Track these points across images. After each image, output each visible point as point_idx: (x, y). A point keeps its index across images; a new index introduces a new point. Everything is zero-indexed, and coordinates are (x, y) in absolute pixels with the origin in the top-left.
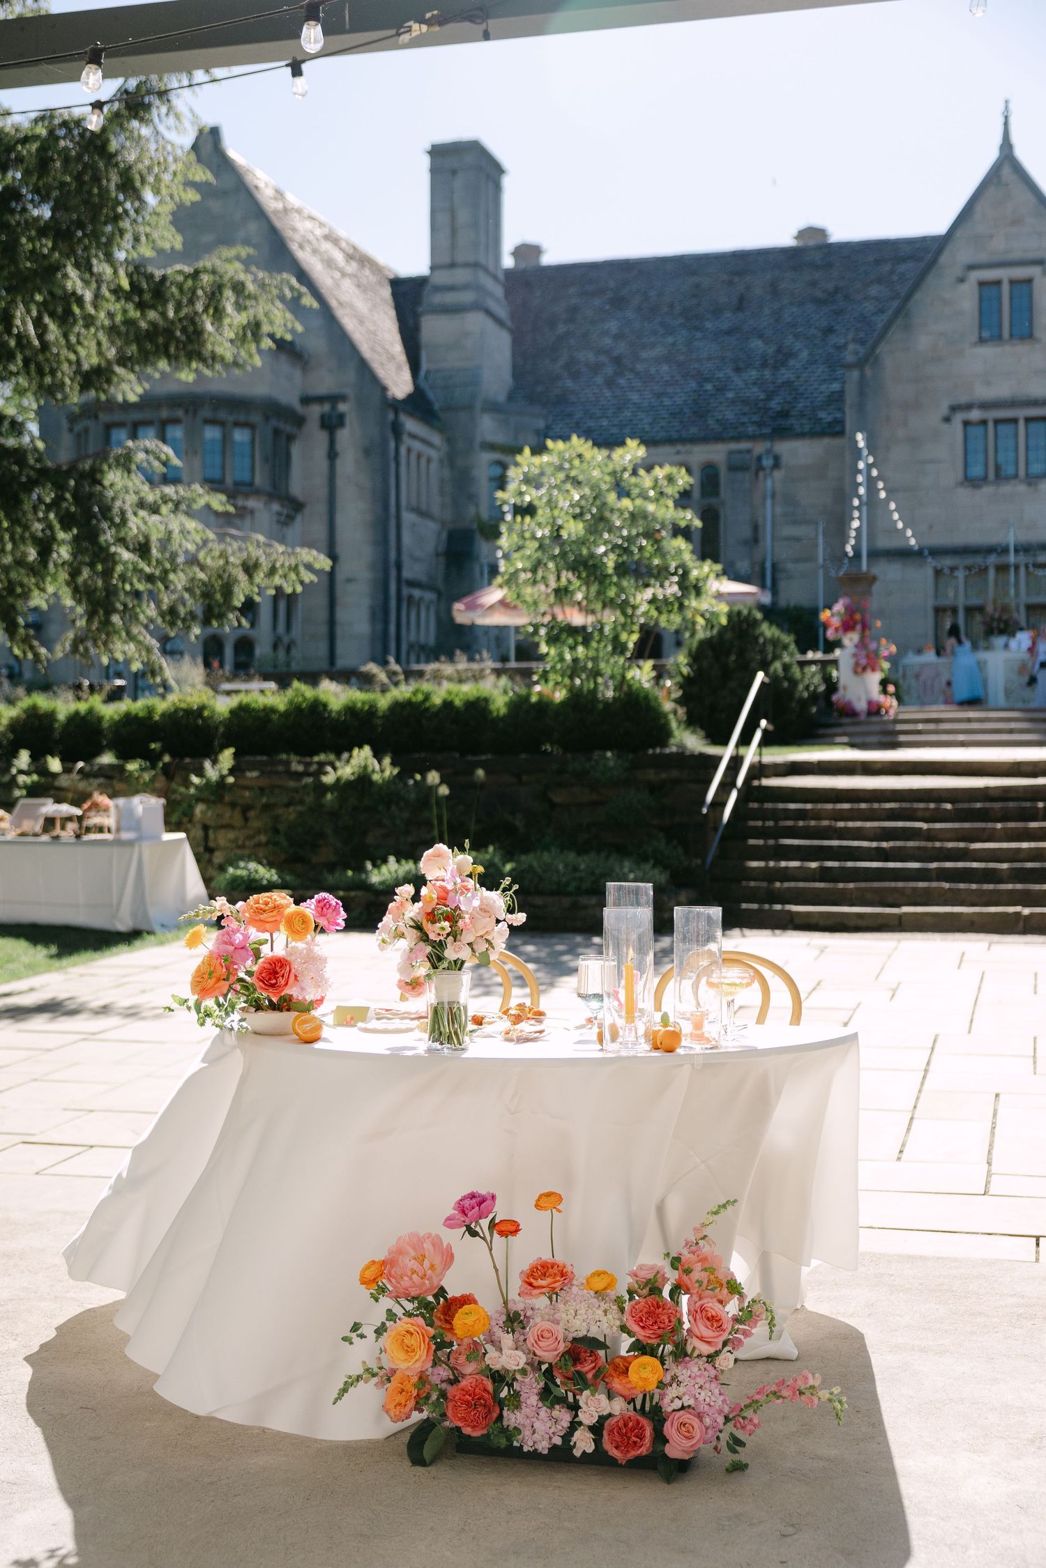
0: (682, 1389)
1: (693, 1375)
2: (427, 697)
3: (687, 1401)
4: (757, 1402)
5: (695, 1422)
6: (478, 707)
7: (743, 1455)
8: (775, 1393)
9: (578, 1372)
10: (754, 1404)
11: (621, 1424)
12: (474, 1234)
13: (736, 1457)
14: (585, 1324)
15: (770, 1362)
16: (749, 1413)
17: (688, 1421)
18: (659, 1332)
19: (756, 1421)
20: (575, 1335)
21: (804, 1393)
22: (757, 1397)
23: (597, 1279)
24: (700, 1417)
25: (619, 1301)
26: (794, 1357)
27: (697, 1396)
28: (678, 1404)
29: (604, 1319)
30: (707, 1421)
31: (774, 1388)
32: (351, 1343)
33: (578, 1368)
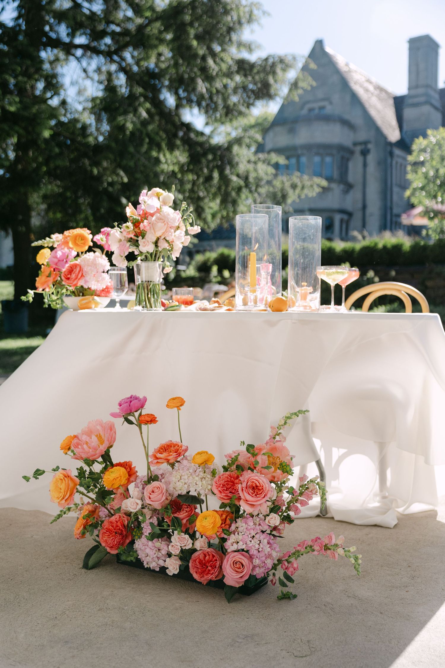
0: (240, 537)
1: (249, 527)
2: (376, 244)
3: (241, 546)
4: (298, 551)
5: (245, 561)
6: (397, 248)
7: (291, 588)
8: (311, 547)
9: (176, 518)
10: (297, 554)
11: (202, 557)
12: (130, 422)
13: (285, 590)
14: (186, 486)
15: (376, 527)
16: (292, 560)
17: (240, 560)
18: (229, 495)
19: (295, 566)
20: (180, 492)
21: (330, 549)
22: (299, 548)
23: (199, 456)
24: (251, 558)
25: (213, 473)
26: (392, 526)
27: (249, 542)
28: (235, 547)
29: (200, 483)
30: (256, 562)
31: (310, 543)
32: (28, 481)
33: (176, 515)
